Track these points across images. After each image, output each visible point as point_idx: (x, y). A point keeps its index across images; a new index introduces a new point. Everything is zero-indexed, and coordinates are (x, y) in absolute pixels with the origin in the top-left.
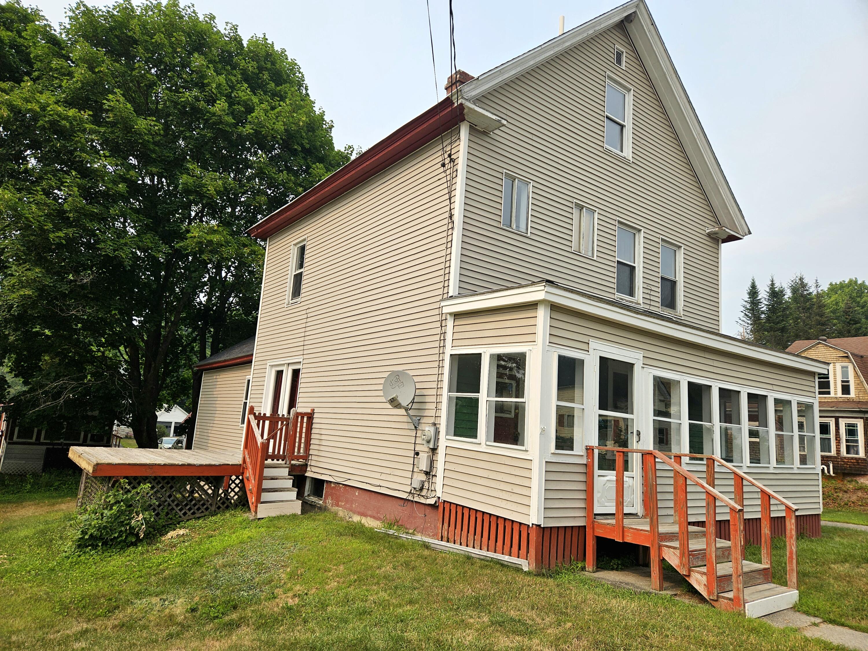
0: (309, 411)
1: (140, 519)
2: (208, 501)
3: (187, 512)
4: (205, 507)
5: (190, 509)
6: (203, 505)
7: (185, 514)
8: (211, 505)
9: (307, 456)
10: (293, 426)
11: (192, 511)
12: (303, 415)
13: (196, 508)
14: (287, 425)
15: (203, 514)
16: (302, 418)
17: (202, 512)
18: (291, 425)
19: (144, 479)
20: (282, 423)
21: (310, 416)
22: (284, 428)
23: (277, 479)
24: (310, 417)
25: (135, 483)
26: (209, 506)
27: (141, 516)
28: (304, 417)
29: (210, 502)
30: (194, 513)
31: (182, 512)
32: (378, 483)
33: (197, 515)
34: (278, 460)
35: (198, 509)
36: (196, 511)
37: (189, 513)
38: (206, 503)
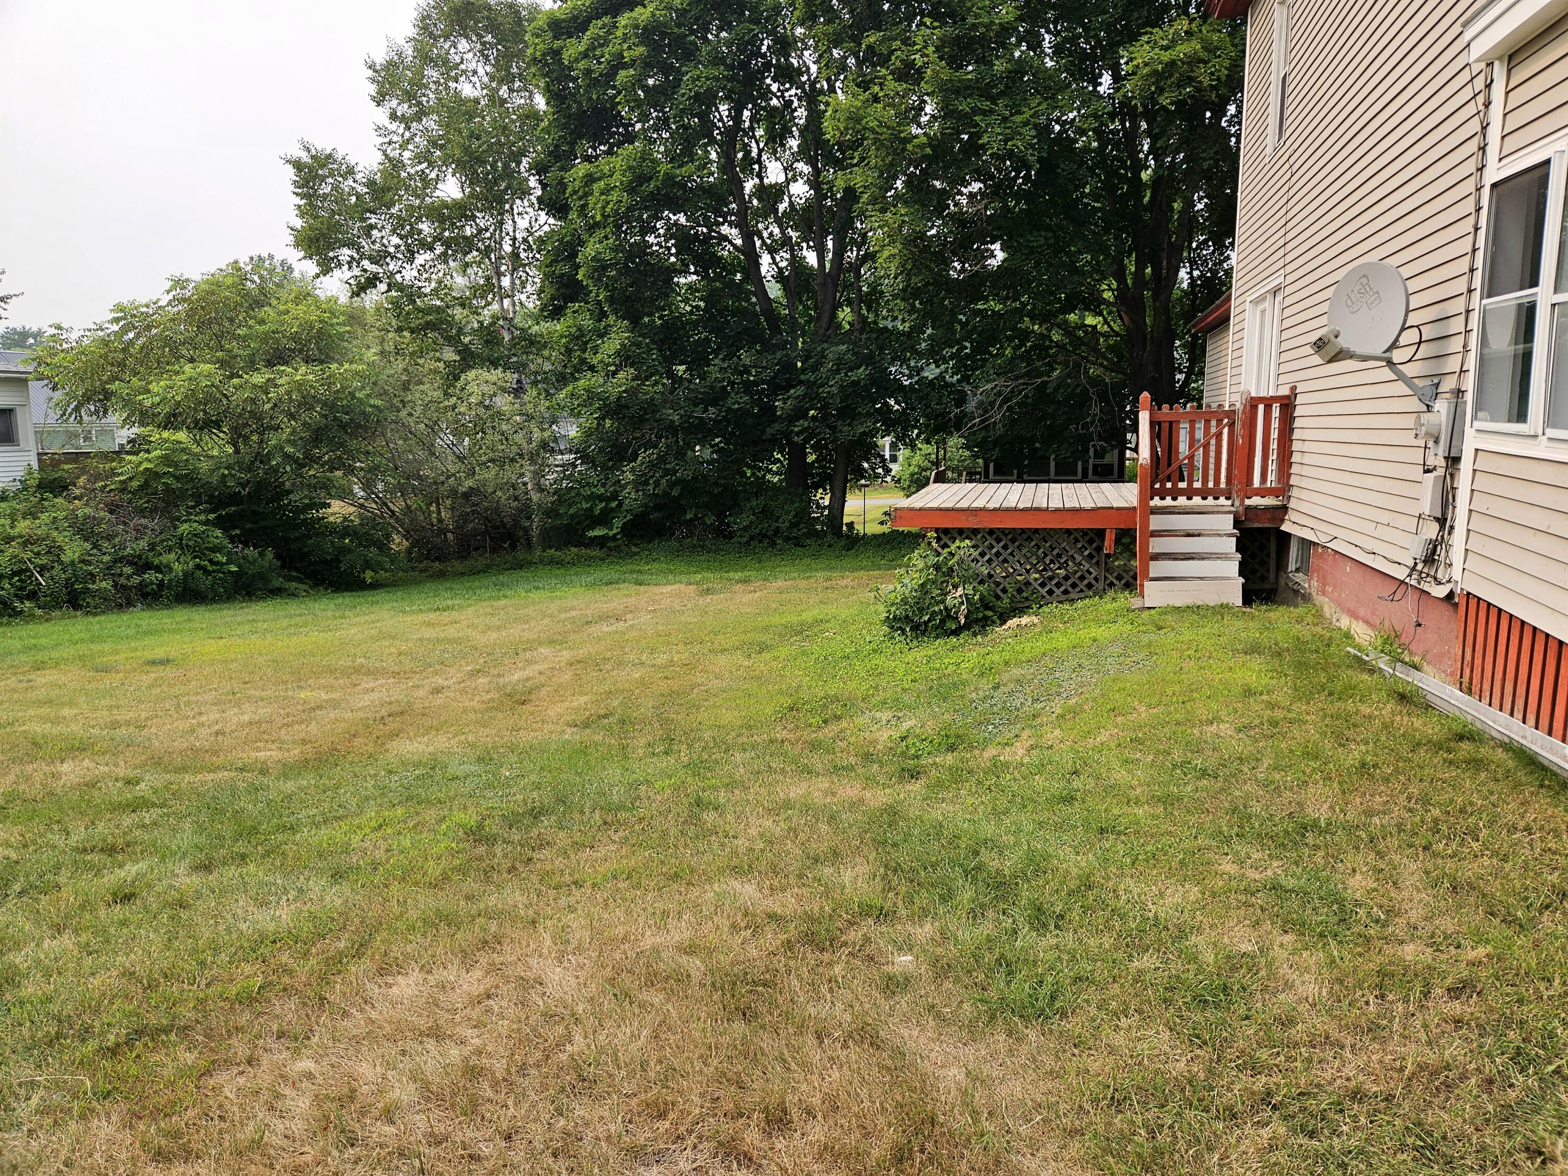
0: (1285, 391)
1: (958, 594)
2: (1090, 573)
3: (1055, 589)
4: (1086, 582)
5: (1058, 585)
6: (1082, 578)
7: (1050, 592)
8: (1096, 579)
9: (1284, 489)
10: (1243, 427)
11: (1063, 588)
12: (1268, 402)
13: (1069, 582)
14: (1231, 425)
15: (1082, 595)
16: (1268, 408)
17: (1082, 591)
18: (1238, 426)
19: (962, 533)
20: (1220, 421)
21: (1287, 402)
22: (1226, 430)
23: (1199, 535)
24: (1287, 405)
25: (945, 540)
26: (1093, 582)
27: (960, 591)
28: (1271, 406)
29: (1094, 574)
30: (1066, 592)
31: (1047, 589)
32: (1370, 545)
33: (1072, 596)
34: (1204, 498)
35: (1074, 586)
36: (1070, 589)
37: (1058, 592)
38: (1087, 575)
